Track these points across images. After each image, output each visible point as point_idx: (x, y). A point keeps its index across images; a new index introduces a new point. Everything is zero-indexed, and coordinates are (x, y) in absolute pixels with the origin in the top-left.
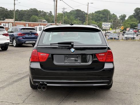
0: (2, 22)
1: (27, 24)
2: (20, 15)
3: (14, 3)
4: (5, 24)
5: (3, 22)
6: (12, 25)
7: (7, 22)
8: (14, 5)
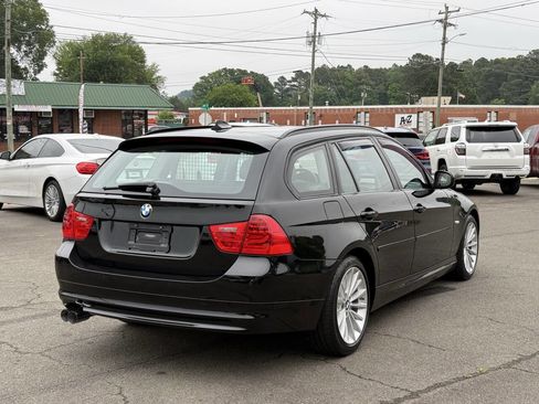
0: (397, 111)
1: (494, 114)
2: (491, 79)
3: (444, 38)
4: (406, 116)
5: (402, 111)
6: (431, 120)
7: (413, 111)
8: (443, 44)
